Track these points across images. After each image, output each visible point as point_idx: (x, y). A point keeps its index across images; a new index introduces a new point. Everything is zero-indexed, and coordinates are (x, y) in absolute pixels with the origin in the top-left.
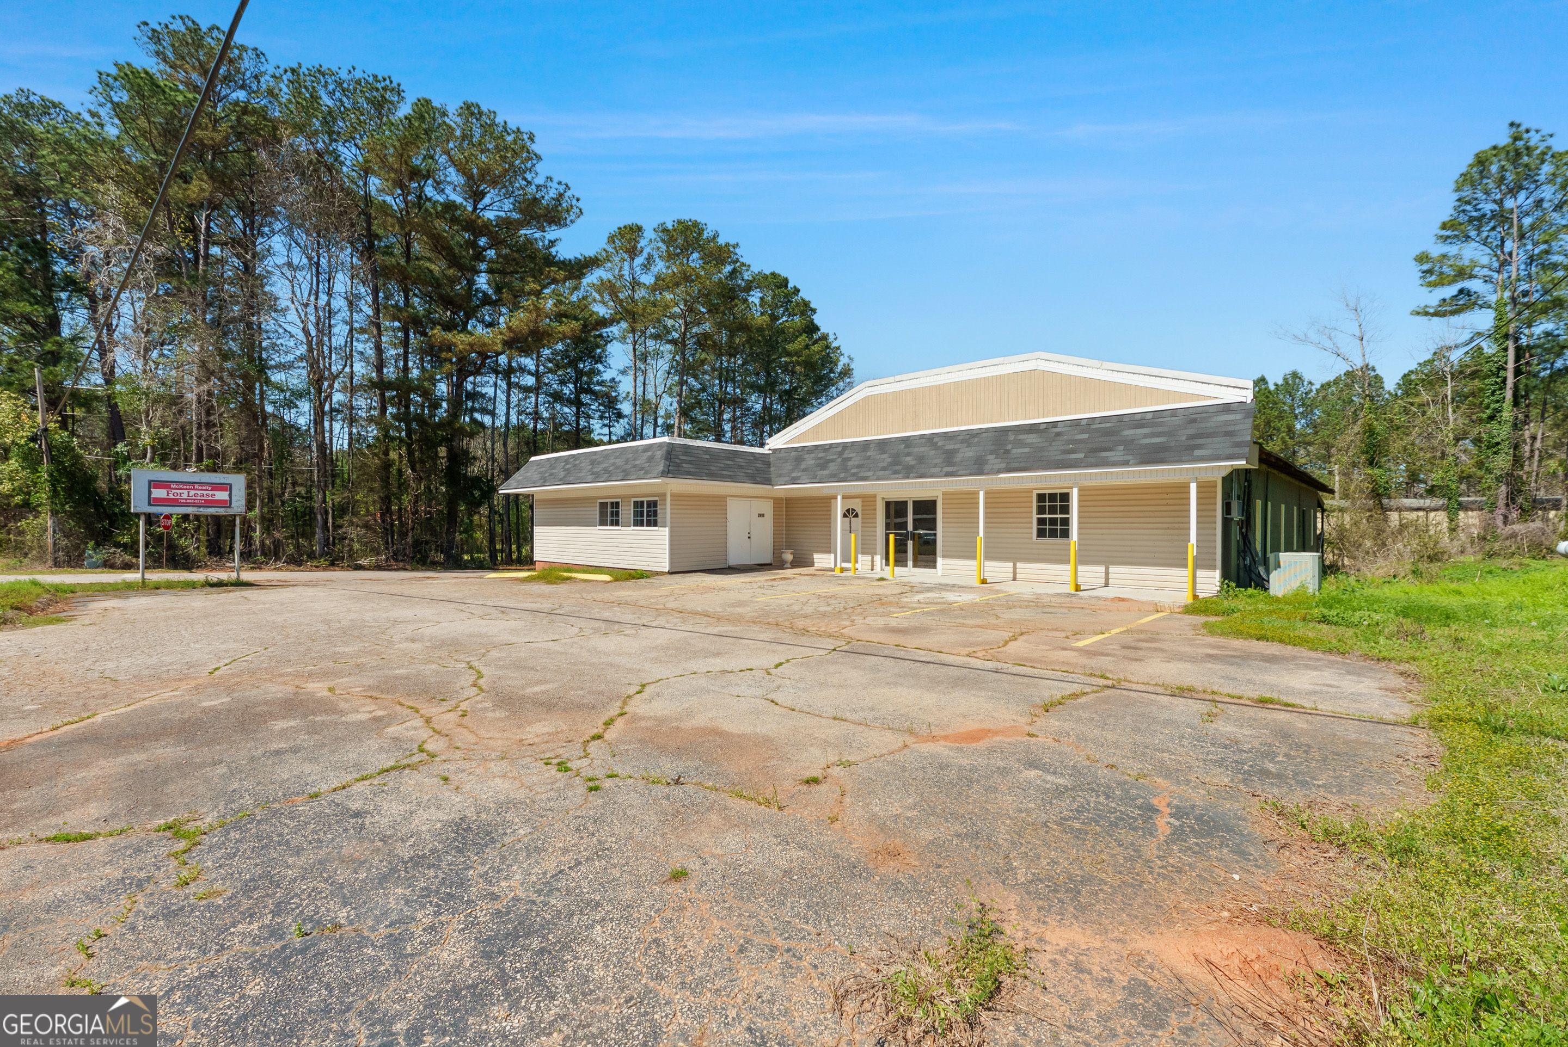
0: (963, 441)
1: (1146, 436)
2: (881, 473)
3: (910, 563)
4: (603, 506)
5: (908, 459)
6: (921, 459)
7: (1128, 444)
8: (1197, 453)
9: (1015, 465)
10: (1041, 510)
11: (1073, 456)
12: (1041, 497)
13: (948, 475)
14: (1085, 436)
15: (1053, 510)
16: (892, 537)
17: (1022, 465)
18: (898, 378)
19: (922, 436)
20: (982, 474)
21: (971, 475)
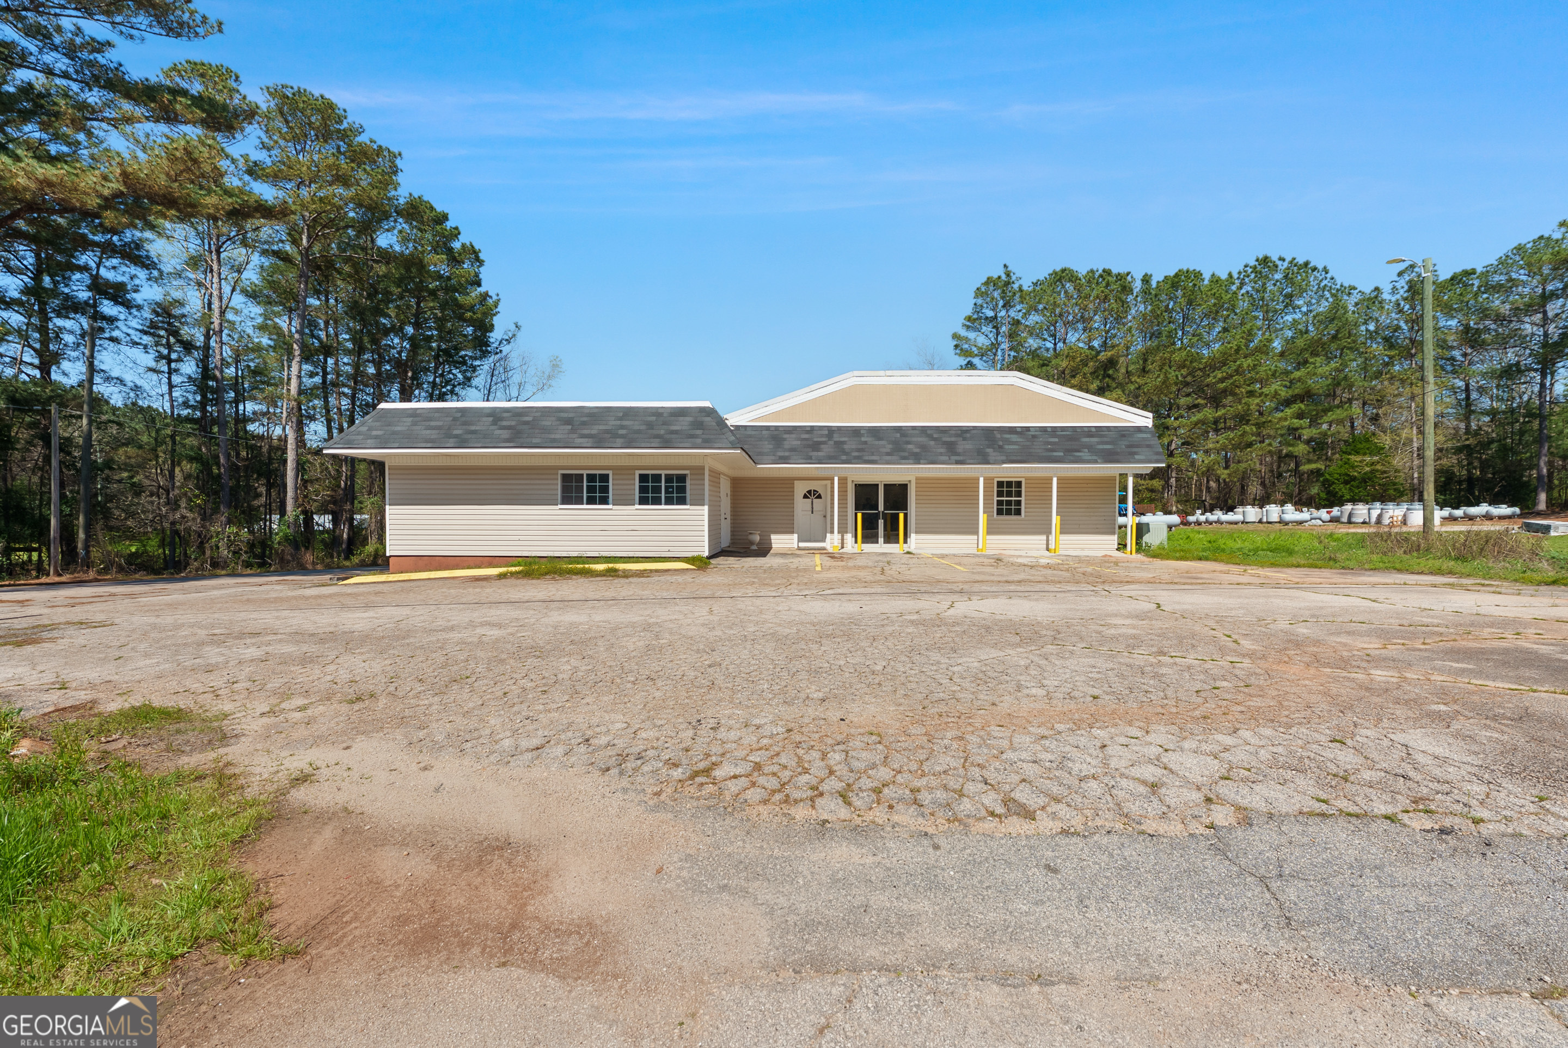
0: (957, 435)
1: (1099, 443)
2: (888, 458)
3: (881, 540)
4: (566, 478)
5: (910, 446)
6: (924, 447)
7: (1090, 448)
8: (1137, 457)
9: (1014, 458)
10: (1000, 494)
11: (1055, 454)
12: (1000, 484)
13: (957, 462)
14: (1056, 440)
15: (1009, 494)
16: (859, 515)
17: (1019, 458)
18: (889, 373)
19: (914, 428)
20: (988, 463)
21: (979, 464)
